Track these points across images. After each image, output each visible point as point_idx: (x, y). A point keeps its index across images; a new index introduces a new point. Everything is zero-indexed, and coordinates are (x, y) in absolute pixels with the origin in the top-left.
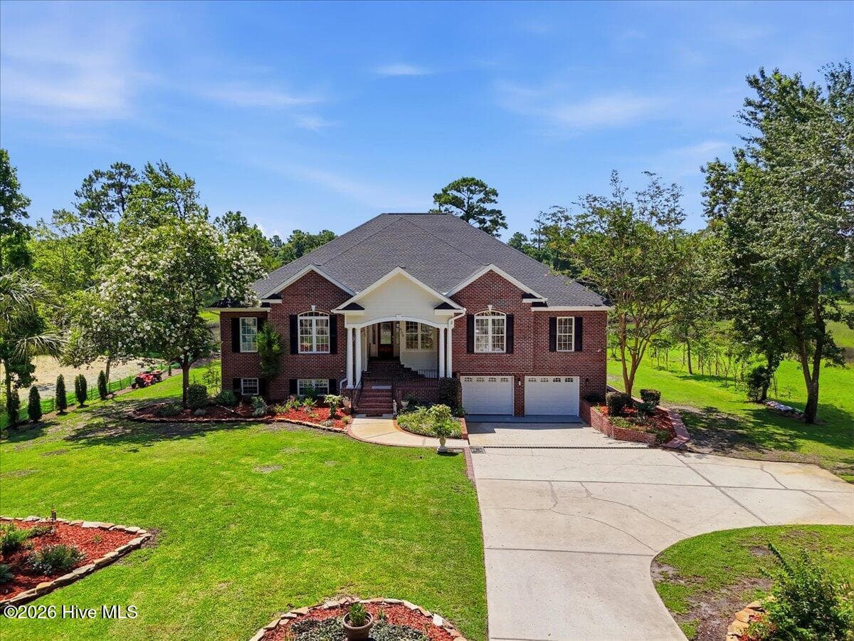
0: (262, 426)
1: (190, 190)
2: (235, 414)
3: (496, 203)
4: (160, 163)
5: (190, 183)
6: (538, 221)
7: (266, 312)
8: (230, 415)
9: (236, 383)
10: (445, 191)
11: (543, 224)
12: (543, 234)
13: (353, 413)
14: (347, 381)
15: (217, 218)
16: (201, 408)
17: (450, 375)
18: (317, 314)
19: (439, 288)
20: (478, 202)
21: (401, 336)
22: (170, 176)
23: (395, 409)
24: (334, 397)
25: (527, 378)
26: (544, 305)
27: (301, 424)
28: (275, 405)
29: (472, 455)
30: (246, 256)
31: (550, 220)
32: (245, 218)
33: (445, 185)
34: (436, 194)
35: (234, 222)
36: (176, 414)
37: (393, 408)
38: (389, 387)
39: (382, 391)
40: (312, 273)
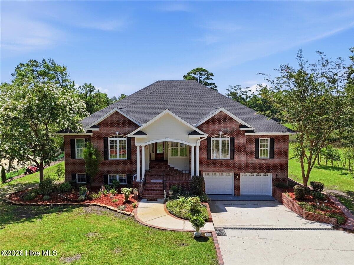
0: (82, 209)
1: (65, 73)
2: (67, 200)
3: (212, 80)
4: (49, 59)
5: (65, 69)
6: (228, 90)
7: (90, 135)
8: (64, 200)
9: (74, 176)
10: (189, 74)
11: (230, 91)
12: (230, 95)
13: (139, 199)
14: (136, 176)
15: (80, 86)
16: (47, 195)
17: (198, 174)
18: (120, 137)
19: (190, 121)
20: (204, 79)
21: (168, 148)
22: (55, 65)
23: (165, 196)
24: (128, 189)
25: (241, 174)
26: (253, 131)
27: (105, 207)
28: (92, 193)
29: (217, 236)
30: (76, 103)
31: (233, 89)
32: (94, 87)
33: (189, 71)
34: (184, 76)
35: (88, 88)
36: (32, 200)
37: (163, 194)
38: (161, 181)
39: (158, 183)
40: (117, 113)
